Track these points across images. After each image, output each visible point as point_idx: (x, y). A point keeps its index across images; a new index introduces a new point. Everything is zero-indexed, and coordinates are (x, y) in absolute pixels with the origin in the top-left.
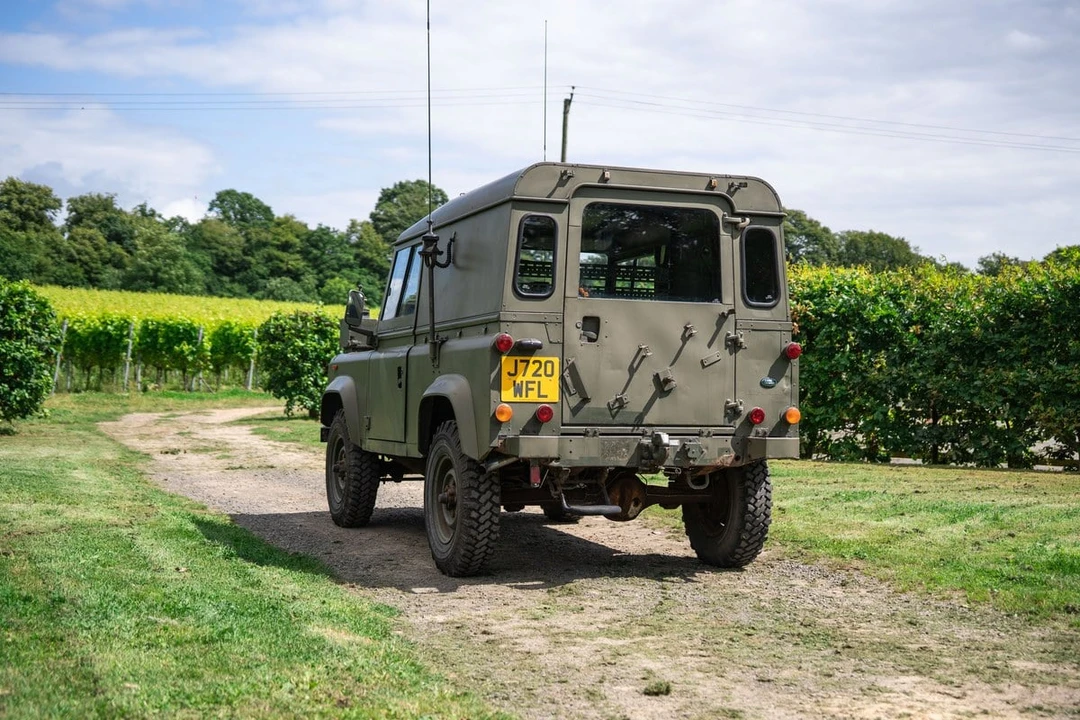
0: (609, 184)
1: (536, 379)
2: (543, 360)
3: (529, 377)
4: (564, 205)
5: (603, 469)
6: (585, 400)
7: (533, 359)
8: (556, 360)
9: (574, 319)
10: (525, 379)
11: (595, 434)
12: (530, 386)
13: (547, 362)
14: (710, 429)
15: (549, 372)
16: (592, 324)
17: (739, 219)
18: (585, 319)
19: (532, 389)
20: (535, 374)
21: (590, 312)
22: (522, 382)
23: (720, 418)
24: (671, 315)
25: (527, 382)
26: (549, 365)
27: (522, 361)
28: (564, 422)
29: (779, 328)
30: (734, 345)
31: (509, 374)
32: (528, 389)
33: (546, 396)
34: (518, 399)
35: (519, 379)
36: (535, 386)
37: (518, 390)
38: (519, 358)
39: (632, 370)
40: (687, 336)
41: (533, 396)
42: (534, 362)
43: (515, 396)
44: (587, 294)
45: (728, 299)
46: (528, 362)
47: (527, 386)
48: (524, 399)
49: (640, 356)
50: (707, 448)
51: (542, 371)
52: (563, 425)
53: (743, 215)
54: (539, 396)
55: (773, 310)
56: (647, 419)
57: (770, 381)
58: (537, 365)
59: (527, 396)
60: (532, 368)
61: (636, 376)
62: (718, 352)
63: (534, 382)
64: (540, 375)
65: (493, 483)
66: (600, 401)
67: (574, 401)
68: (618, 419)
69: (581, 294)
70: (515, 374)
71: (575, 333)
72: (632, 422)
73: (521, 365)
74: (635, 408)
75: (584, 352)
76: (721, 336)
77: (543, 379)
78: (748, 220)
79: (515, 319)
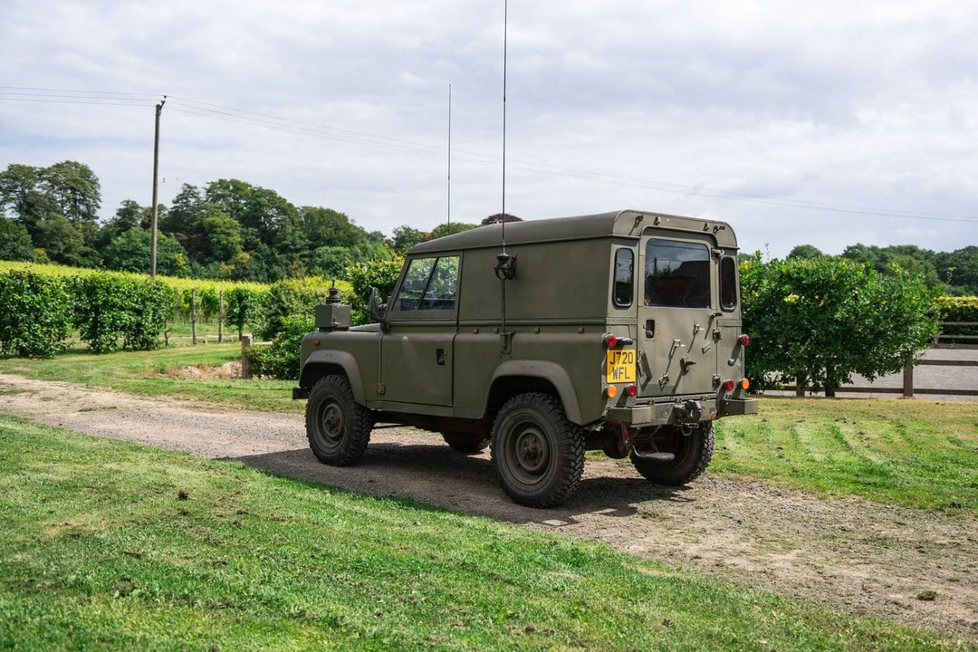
0: (659, 226)
1: (624, 366)
2: (628, 351)
3: (621, 365)
4: (637, 240)
5: (656, 426)
6: (649, 378)
7: (623, 351)
8: (634, 352)
9: (642, 323)
10: (619, 366)
12: (622, 371)
13: (629, 353)
14: (706, 395)
15: (630, 360)
16: (651, 325)
17: (719, 251)
18: (648, 321)
19: (622, 373)
20: (624, 363)
21: (651, 317)
22: (617, 369)
23: (710, 388)
24: (688, 318)
25: (620, 369)
26: (630, 355)
27: (617, 353)
28: (638, 395)
29: (736, 325)
30: (717, 337)
31: (611, 363)
32: (620, 373)
33: (629, 378)
34: (615, 381)
35: (616, 366)
36: (624, 371)
37: (615, 375)
38: (616, 351)
39: (670, 357)
40: (695, 332)
41: (622, 379)
42: (623, 354)
43: (614, 379)
44: (648, 304)
45: (713, 306)
46: (620, 353)
47: (619, 371)
48: (618, 380)
49: (674, 348)
51: (627, 360)
52: (637, 398)
53: (720, 248)
54: (626, 378)
55: (733, 313)
56: (678, 392)
57: (732, 360)
58: (625, 356)
59: (620, 378)
60: (623, 357)
61: (672, 361)
62: (708, 343)
63: (623, 368)
64: (626, 363)
65: (582, 441)
66: (656, 379)
67: (642, 380)
68: (664, 392)
69: (645, 304)
70: (613, 363)
71: (643, 332)
72: (670, 393)
73: (616, 355)
74: (672, 383)
75: (647, 346)
76: (711, 332)
77: (628, 366)
78: (723, 252)
79: (614, 323)
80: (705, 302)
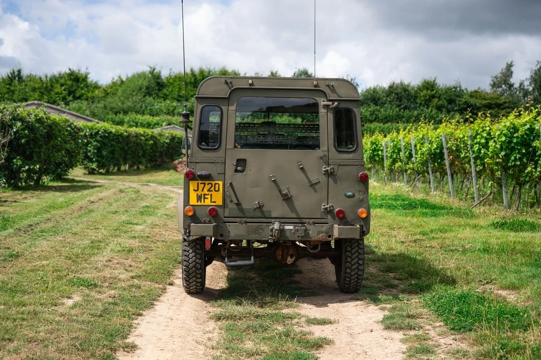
0: (250, 87)
1: (210, 193)
2: (213, 183)
3: (205, 191)
4: (226, 99)
6: (238, 205)
7: (207, 182)
8: (221, 183)
9: (231, 161)
10: (203, 193)
11: (243, 222)
12: (206, 196)
13: (215, 184)
15: (217, 189)
16: (241, 162)
17: (331, 103)
18: (238, 160)
19: (208, 198)
20: (209, 190)
21: (241, 157)
22: (201, 194)
23: (319, 215)
25: (205, 195)
26: (217, 186)
27: (201, 183)
28: (225, 216)
29: (357, 163)
30: (327, 174)
31: (194, 190)
32: (205, 198)
33: (215, 202)
36: (209, 197)
37: (199, 199)
41: (208, 202)
42: (208, 184)
43: (198, 202)
44: (239, 147)
45: (325, 148)
46: (205, 184)
47: (204, 196)
48: (202, 203)
49: (270, 180)
50: (311, 231)
51: (213, 189)
52: (225, 217)
53: (333, 101)
54: (211, 202)
55: (354, 154)
58: (210, 185)
59: (204, 202)
60: (207, 187)
62: (318, 178)
63: (208, 195)
64: (212, 191)
66: (247, 205)
67: (230, 205)
69: (236, 147)
70: (197, 190)
71: (231, 168)
73: (201, 185)
74: (268, 208)
75: (237, 179)
76: (320, 169)
77: (214, 193)
78: (336, 103)
79: (197, 161)
80: (315, 146)
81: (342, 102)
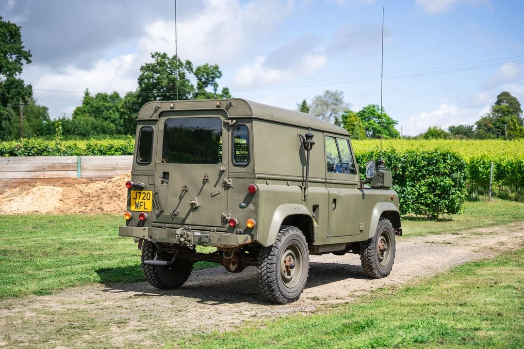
0: (174, 110)
1: (143, 201)
2: (146, 192)
3: (141, 200)
4: (157, 121)
6: (162, 212)
7: (142, 192)
8: (151, 192)
9: (159, 175)
10: (139, 201)
11: (165, 228)
12: (141, 204)
13: (148, 193)
14: (215, 228)
15: (148, 198)
16: (166, 175)
17: (230, 121)
18: (163, 173)
19: (142, 205)
20: (143, 199)
21: (166, 170)
23: (219, 223)
24: (198, 171)
26: (148, 195)
27: (139, 193)
28: (154, 221)
29: (249, 176)
30: (226, 187)
31: (134, 198)
32: (141, 205)
33: (147, 209)
34: (137, 210)
35: (137, 201)
37: (137, 206)
38: (137, 191)
39: (181, 198)
40: (206, 181)
41: (142, 209)
42: (143, 193)
43: (136, 208)
44: (165, 162)
45: (225, 162)
46: (140, 193)
48: (139, 210)
49: (185, 190)
50: (213, 238)
51: (146, 198)
53: (232, 119)
54: (145, 209)
55: (247, 167)
56: (187, 222)
57: (244, 204)
58: (144, 194)
59: (140, 208)
60: (142, 196)
61: (182, 200)
62: (219, 189)
63: (143, 202)
66: (168, 212)
67: (157, 212)
68: (175, 221)
69: (163, 162)
70: (136, 199)
71: (159, 179)
72: (180, 223)
73: (138, 195)
74: (182, 215)
75: (162, 189)
76: (221, 182)
77: (146, 201)
78: (234, 121)
79: (136, 174)
81: (239, 120)
